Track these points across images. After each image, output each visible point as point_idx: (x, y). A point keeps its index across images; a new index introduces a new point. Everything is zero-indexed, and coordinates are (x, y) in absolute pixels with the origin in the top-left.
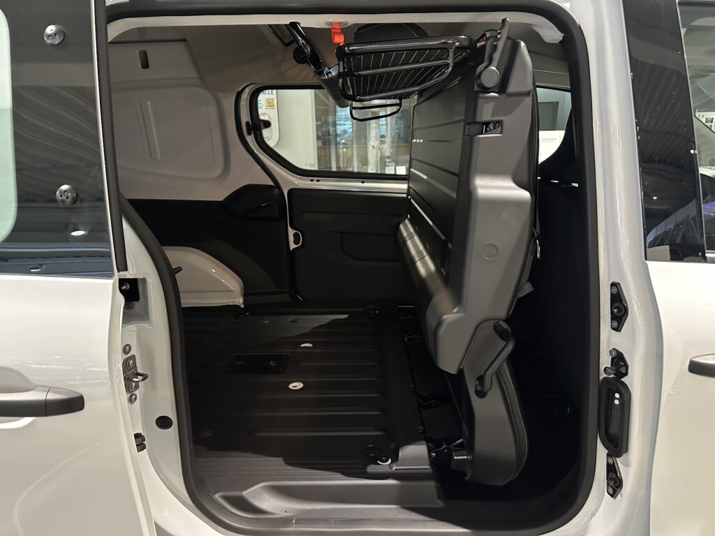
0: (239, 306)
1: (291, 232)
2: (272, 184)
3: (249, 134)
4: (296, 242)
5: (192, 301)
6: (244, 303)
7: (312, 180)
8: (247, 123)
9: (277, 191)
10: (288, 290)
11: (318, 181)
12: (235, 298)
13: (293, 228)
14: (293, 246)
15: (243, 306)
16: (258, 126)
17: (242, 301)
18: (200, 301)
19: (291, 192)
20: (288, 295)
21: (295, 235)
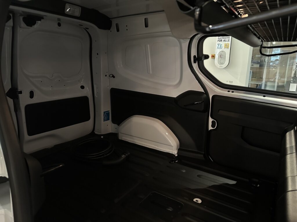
0: (174, 155)
1: (211, 120)
2: (203, 91)
3: (195, 62)
4: (213, 126)
5: (153, 146)
6: (178, 153)
7: (229, 91)
8: (195, 57)
9: (205, 95)
10: (204, 153)
11: (233, 92)
12: (173, 150)
13: (212, 117)
14: (210, 128)
15: (176, 155)
16: (200, 58)
17: (176, 152)
18: (156, 147)
19: (214, 97)
20: (202, 156)
21: (213, 122)
